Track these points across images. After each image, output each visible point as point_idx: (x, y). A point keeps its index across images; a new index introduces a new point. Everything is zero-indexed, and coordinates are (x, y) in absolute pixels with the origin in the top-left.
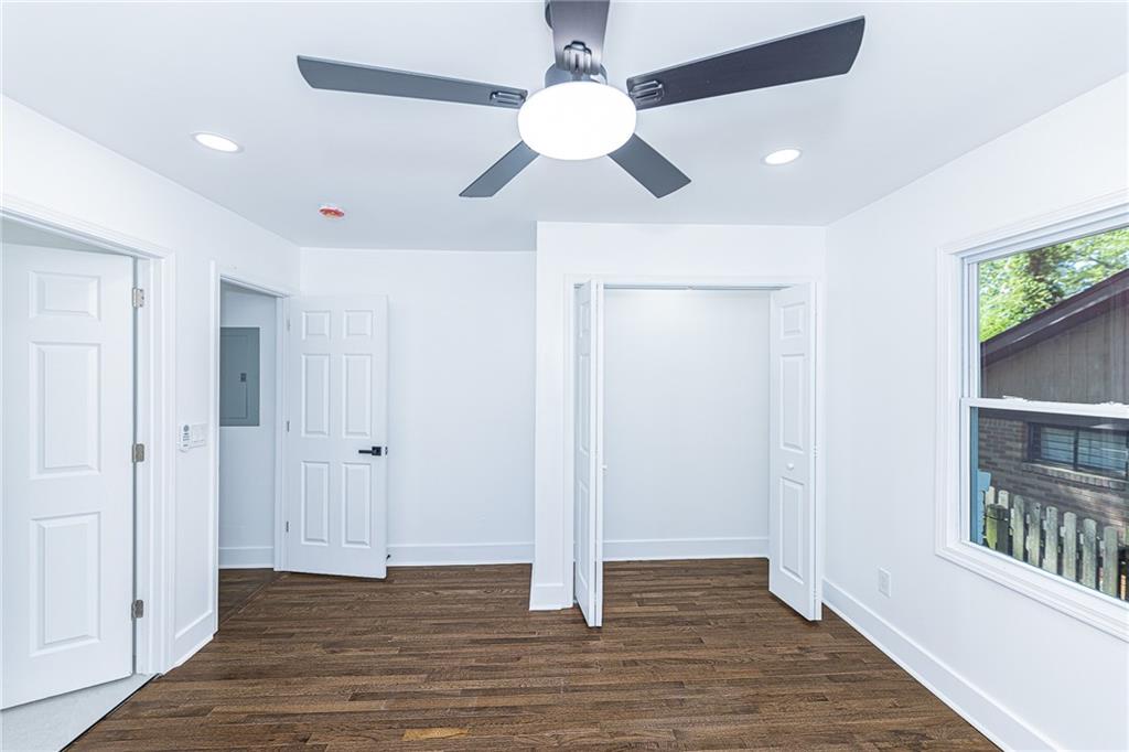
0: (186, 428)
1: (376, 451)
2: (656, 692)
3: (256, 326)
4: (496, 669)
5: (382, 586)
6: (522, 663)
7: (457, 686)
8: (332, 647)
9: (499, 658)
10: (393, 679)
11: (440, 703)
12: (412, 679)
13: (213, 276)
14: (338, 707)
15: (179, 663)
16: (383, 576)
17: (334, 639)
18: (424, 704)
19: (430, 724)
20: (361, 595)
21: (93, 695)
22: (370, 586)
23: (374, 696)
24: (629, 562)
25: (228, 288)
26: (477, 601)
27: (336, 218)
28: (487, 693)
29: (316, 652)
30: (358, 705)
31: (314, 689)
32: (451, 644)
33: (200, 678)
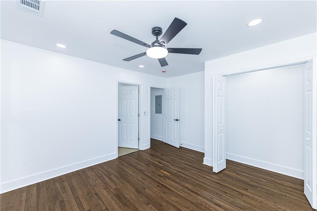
0: (145, 112)
1: (177, 120)
2: (216, 190)
3: (161, 95)
4: (185, 169)
5: (177, 149)
6: (191, 171)
7: (175, 168)
8: (162, 155)
9: (187, 168)
10: (166, 163)
11: (170, 169)
12: (169, 164)
13: (149, 86)
14: (156, 163)
15: (144, 149)
16: (179, 147)
17: (163, 154)
18: (167, 168)
19: (165, 171)
20: (172, 149)
21: (134, 149)
22: (176, 149)
23: (161, 164)
24: (247, 165)
25: (152, 89)
26: (193, 158)
27: (164, 73)
28: (179, 172)
29: (159, 155)
30: (159, 164)
31: (155, 159)
32: (180, 162)
33: (145, 152)
